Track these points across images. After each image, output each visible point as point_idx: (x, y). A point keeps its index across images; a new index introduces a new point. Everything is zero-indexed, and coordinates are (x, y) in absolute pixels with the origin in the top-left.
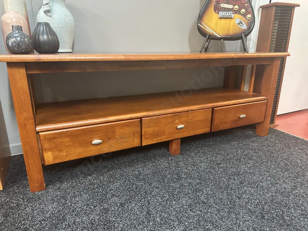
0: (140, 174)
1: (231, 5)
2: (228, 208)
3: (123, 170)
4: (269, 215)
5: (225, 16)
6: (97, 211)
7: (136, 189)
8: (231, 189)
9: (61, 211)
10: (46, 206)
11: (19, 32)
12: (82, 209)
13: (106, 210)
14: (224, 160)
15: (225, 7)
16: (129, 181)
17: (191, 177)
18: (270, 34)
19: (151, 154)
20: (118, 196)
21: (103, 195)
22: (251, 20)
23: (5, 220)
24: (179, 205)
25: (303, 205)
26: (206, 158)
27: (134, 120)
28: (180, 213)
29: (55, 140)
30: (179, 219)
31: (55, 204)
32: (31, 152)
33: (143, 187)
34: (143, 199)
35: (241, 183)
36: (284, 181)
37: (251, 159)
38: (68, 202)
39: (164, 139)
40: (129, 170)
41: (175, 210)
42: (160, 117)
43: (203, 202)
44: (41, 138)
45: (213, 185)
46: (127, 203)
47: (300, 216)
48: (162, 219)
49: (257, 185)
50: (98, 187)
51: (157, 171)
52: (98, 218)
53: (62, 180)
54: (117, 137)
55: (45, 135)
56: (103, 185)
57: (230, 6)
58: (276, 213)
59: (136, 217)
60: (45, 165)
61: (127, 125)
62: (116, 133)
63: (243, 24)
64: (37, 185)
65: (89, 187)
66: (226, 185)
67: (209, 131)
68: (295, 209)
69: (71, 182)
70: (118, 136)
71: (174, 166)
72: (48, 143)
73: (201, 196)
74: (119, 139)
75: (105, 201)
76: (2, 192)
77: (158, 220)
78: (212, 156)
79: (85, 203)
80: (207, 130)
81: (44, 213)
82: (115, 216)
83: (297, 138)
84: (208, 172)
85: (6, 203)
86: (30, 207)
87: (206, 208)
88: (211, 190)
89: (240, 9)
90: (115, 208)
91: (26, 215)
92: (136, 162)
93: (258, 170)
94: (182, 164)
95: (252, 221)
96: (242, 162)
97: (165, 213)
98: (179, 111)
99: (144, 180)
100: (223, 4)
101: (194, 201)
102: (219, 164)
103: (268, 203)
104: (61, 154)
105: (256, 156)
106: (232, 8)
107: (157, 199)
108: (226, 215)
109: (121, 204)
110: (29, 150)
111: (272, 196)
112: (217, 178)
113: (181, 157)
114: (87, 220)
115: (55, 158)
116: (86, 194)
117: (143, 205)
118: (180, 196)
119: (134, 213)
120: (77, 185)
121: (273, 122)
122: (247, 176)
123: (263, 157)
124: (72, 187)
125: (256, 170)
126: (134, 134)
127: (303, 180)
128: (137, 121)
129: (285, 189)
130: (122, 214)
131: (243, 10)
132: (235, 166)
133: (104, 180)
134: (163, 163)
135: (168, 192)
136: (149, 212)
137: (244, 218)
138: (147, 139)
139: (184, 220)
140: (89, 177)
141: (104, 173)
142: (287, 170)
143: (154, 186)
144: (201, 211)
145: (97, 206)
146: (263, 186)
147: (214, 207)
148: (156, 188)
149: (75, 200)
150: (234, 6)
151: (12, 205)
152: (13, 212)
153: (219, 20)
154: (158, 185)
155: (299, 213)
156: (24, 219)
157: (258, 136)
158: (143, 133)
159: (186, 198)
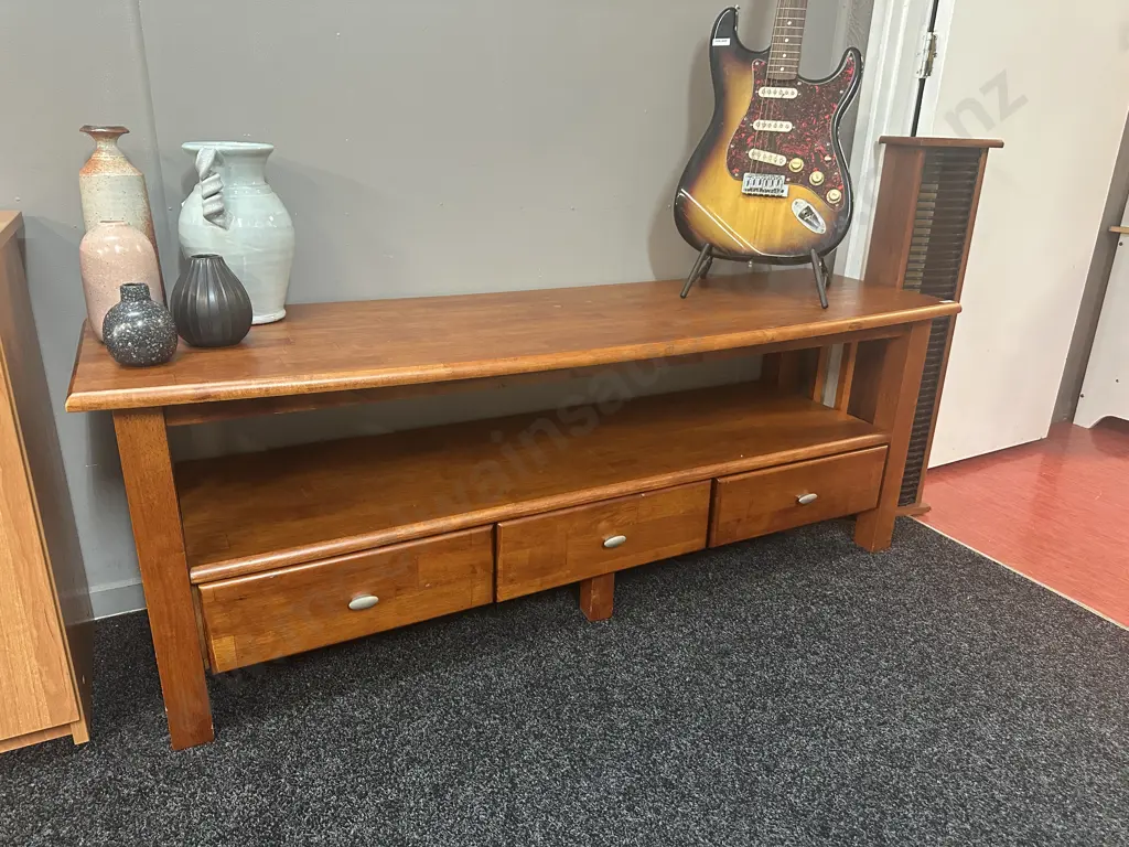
0: (488, 689)
1: (780, 157)
2: (733, 802)
3: (438, 675)
4: (842, 823)
5: (761, 190)
6: (367, 811)
7: (478, 741)
8: (751, 739)
9: (267, 811)
10: (222, 794)
11: (141, 305)
12: (326, 804)
13: (393, 808)
14: (742, 638)
15: (761, 159)
16: (458, 713)
17: (641, 698)
18: (909, 233)
19: (525, 617)
20: (427, 763)
21: (383, 761)
22: (840, 206)
23: (113, 839)
24: (598, 790)
25: (942, 794)
26: (691, 633)
27: (473, 531)
28: (599, 816)
29: (243, 603)
30: (595, 835)
31: (246, 788)
32: (174, 640)
33: (497, 733)
34: (496, 773)
35: (783, 720)
36: (906, 715)
37: (824, 638)
38: (283, 780)
39: (563, 577)
40: (456, 675)
41: (584, 807)
42: (554, 517)
43: (667, 784)
44: (205, 601)
45: (699, 727)
46: (451, 786)
47: (925, 826)
48: (549, 834)
49: (827, 729)
50: (368, 733)
51: (540, 678)
52: (370, 831)
53: (260, 708)
54: (422, 582)
55: (214, 590)
56: (380, 727)
57: (780, 160)
58: (861, 819)
59: (478, 829)
60: (214, 673)
61: (452, 547)
62: (421, 570)
63: (816, 218)
64: (190, 728)
65: (340, 734)
66: (738, 727)
67: (704, 547)
68: (917, 804)
69: (289, 716)
70: (425, 581)
71: (591, 660)
72: (222, 612)
73: (662, 764)
74: (430, 587)
75: (390, 779)
76: (88, 748)
77: (538, 837)
78: (710, 624)
79: (333, 787)
80: (698, 543)
81: (220, 816)
82: (418, 824)
83: (980, 560)
84: (690, 682)
85: (105, 785)
86: (178, 799)
87: (672, 802)
88: (693, 743)
89: (808, 170)
90: (418, 802)
91: (170, 823)
92: (476, 645)
93: (837, 676)
94: (615, 654)
95: (792, 841)
96: (795, 647)
97: (558, 817)
98: (608, 495)
99: (501, 709)
100: (757, 151)
101: (640, 779)
102: (727, 653)
103: (848, 786)
104: (261, 640)
105: (842, 625)
106: (783, 164)
107: (536, 773)
108: (724, 822)
109: (436, 787)
110: (169, 634)
111: (863, 764)
112: (715, 702)
113: (616, 627)
114: (341, 838)
115: (243, 651)
116: (333, 756)
117: (496, 790)
118: (602, 765)
119: (470, 818)
120: (306, 726)
121: (914, 498)
122: (803, 696)
123: (862, 630)
124: (292, 733)
125: (833, 675)
126: (474, 572)
127: (961, 713)
128: (481, 533)
129: (904, 741)
130: (439, 818)
131: (817, 177)
132: (771, 662)
133: (382, 708)
134: (559, 650)
135: (571, 750)
136: (512, 815)
137: (772, 832)
138: (512, 581)
139: (607, 839)
140: (340, 700)
141: (382, 684)
142: (923, 677)
143: (530, 731)
144: (657, 811)
145: (366, 794)
146: (841, 732)
147: (694, 797)
148: (536, 737)
149: (302, 776)
150: (789, 160)
151: (126, 791)
152: (132, 814)
153: (741, 199)
154: (540, 726)
155: (927, 817)
156: (166, 835)
157: (861, 550)
158: (500, 567)
159: (619, 770)
